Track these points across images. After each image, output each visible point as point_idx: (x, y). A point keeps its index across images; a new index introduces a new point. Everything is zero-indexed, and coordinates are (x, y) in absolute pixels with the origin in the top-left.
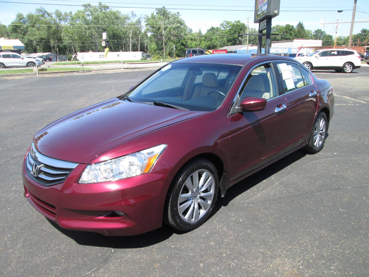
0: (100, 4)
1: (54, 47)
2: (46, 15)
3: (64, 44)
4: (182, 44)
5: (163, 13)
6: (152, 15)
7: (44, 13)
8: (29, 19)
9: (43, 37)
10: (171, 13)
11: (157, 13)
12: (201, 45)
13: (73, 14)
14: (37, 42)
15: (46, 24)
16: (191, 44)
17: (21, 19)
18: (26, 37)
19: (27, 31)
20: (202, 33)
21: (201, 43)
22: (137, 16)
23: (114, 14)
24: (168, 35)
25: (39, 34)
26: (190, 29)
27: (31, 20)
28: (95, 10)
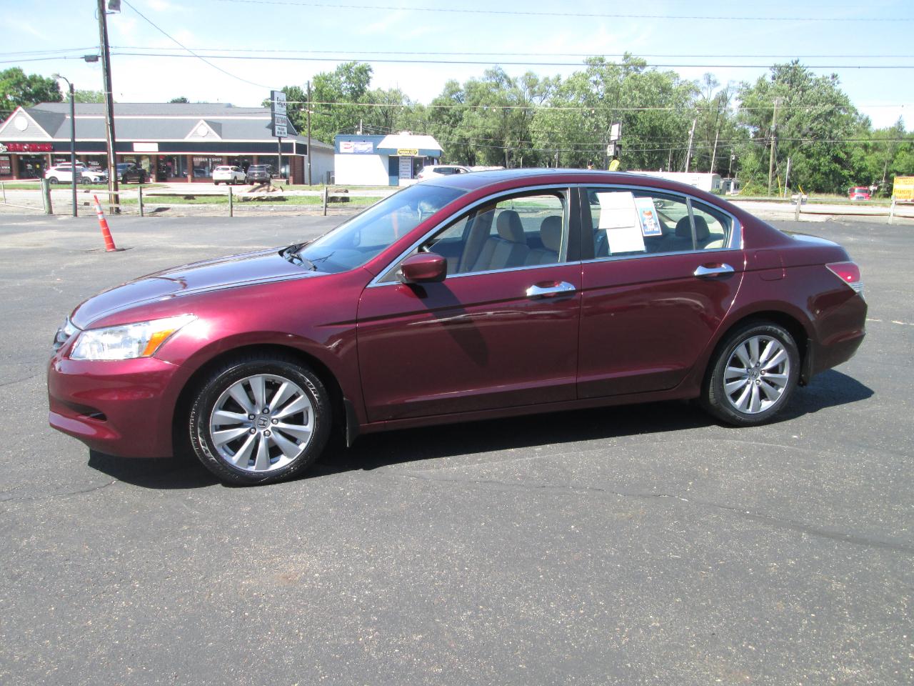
0: (626, 57)
1: (511, 154)
2: (505, 83)
3: (535, 148)
4: (836, 159)
5: (792, 76)
6: (761, 80)
7: (500, 78)
8: (469, 93)
9: (489, 131)
10: (813, 77)
11: (774, 78)
12: (895, 162)
13: (564, 79)
14: (478, 141)
15: (500, 103)
16: (862, 159)
17: (452, 93)
18: (457, 132)
19: (461, 119)
20: (905, 129)
21: (898, 156)
22: (719, 84)
23: (657, 79)
24: (792, 134)
25: (483, 125)
26: (864, 117)
27: (472, 95)
28: (611, 71)
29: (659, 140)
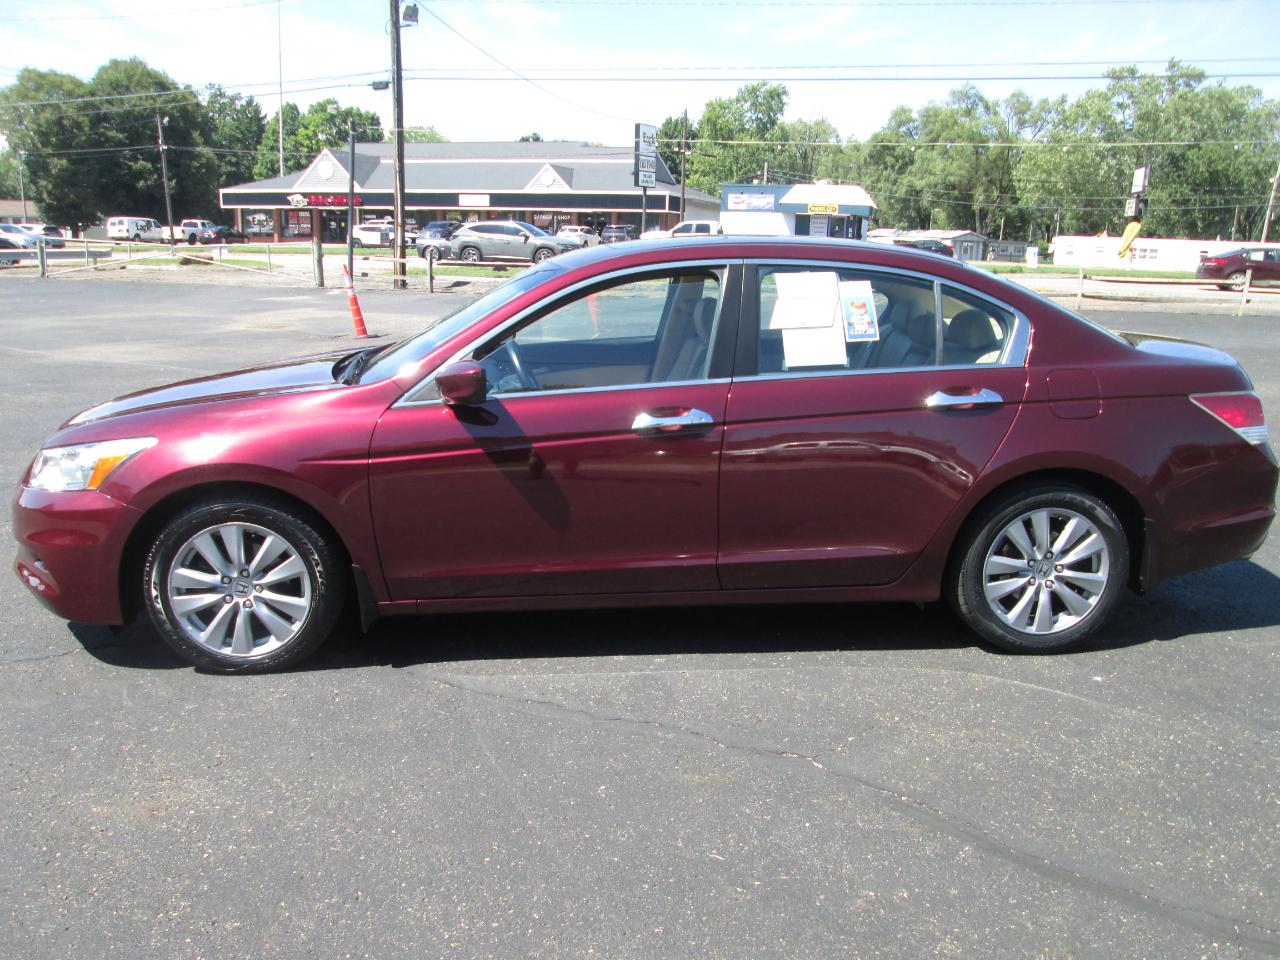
0: (1172, 65)
1: (983, 214)
2: (981, 109)
3: (1021, 204)
7: (972, 102)
8: (925, 124)
9: (952, 179)
13: (1072, 100)
14: (935, 194)
15: (971, 139)
17: (900, 125)
18: (905, 181)
19: (912, 162)
23: (1222, 98)
25: (943, 170)
27: (931, 126)
28: (1147, 87)
29: (1221, 192)
